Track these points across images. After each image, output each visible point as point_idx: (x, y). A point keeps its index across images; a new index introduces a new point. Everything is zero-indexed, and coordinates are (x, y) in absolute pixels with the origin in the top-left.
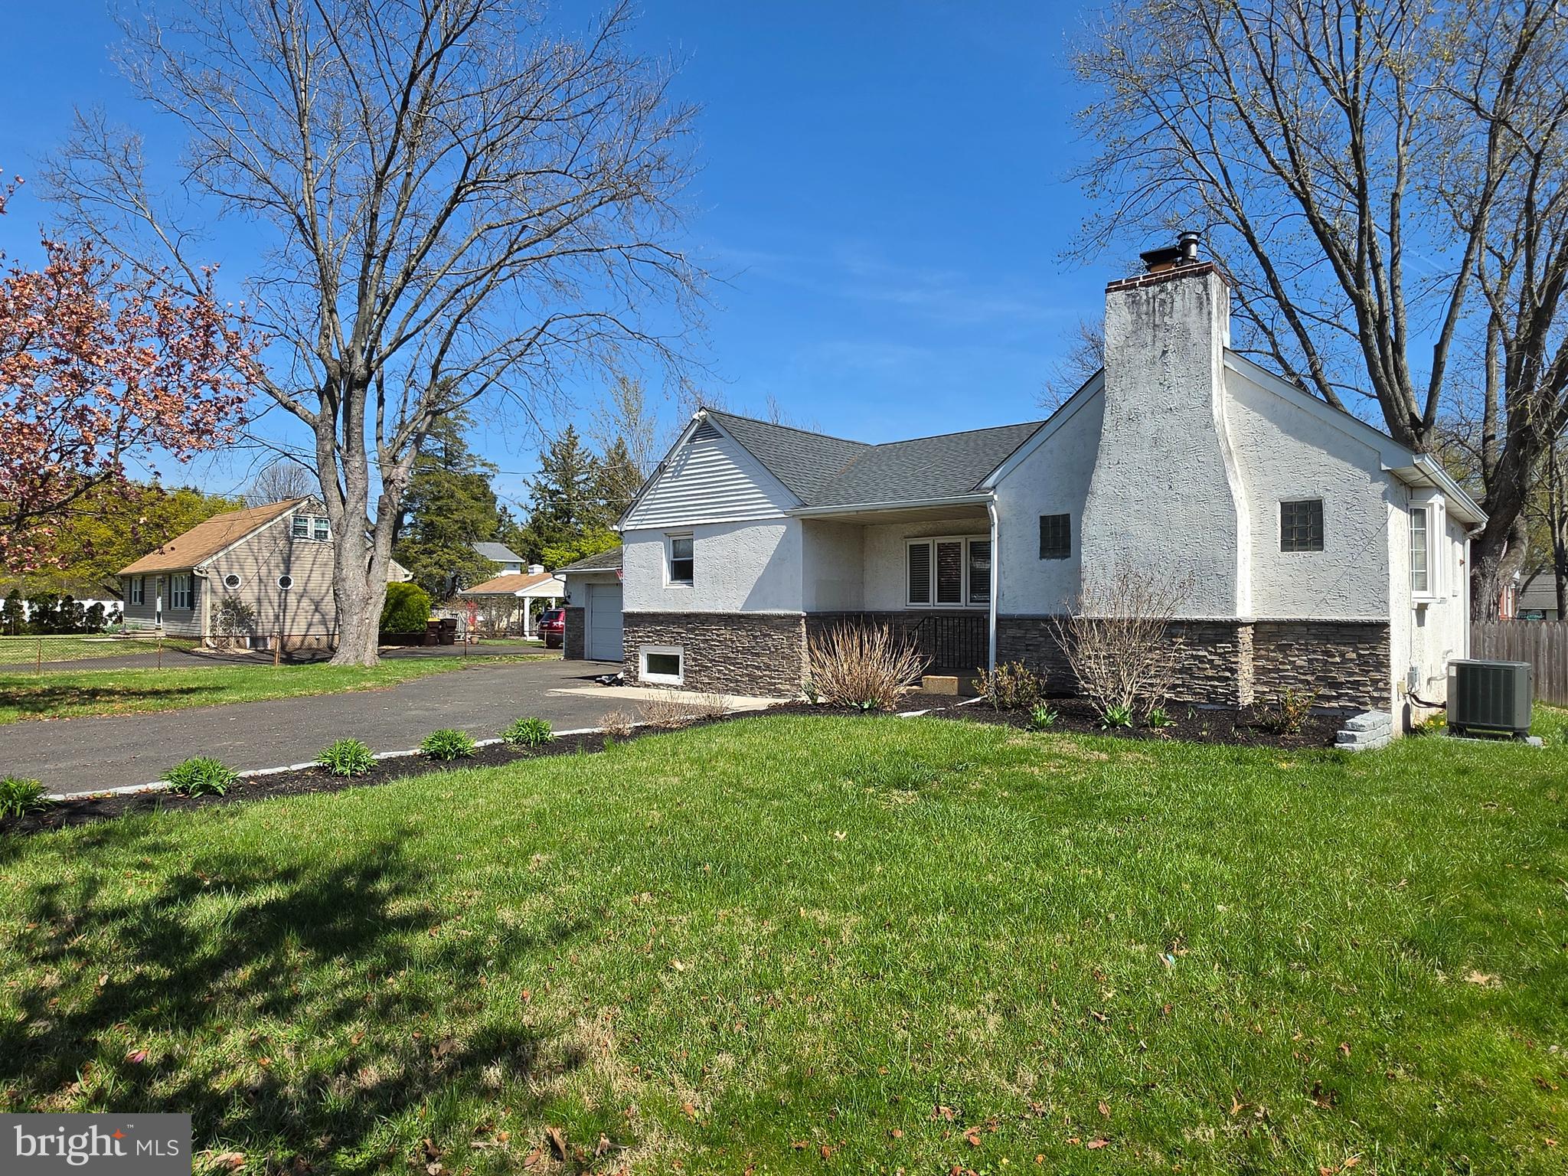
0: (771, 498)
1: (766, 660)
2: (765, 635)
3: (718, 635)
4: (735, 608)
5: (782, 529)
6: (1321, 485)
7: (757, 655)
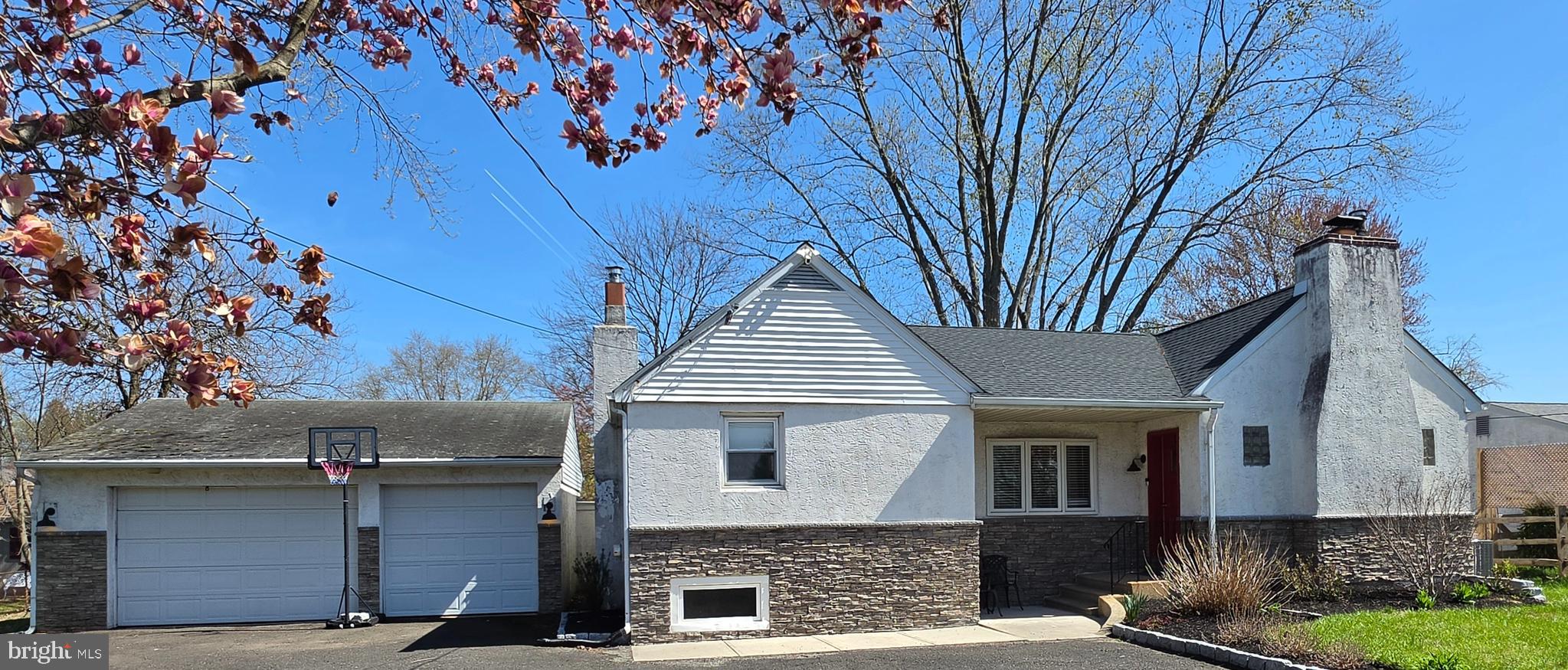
0: (926, 380)
1: (923, 581)
2: (921, 551)
3: (837, 555)
4: (867, 517)
5: (944, 419)
6: (1434, 418)
7: (910, 577)
